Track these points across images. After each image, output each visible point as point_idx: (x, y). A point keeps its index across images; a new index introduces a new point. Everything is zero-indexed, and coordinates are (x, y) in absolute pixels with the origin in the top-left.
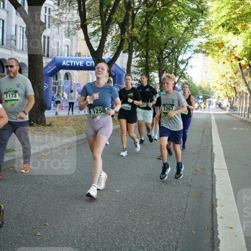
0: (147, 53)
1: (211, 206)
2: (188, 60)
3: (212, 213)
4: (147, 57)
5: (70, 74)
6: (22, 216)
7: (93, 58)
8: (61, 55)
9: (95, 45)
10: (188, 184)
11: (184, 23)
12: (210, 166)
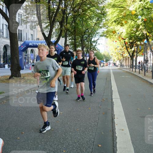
0: (75, 37)
1: (112, 119)
2: (97, 40)
3: (112, 122)
4: (75, 39)
5: (33, 50)
6: (9, 129)
7: (46, 41)
8: (28, 40)
9: (47, 34)
10: (99, 107)
11: (94, 21)
12: (110, 97)
